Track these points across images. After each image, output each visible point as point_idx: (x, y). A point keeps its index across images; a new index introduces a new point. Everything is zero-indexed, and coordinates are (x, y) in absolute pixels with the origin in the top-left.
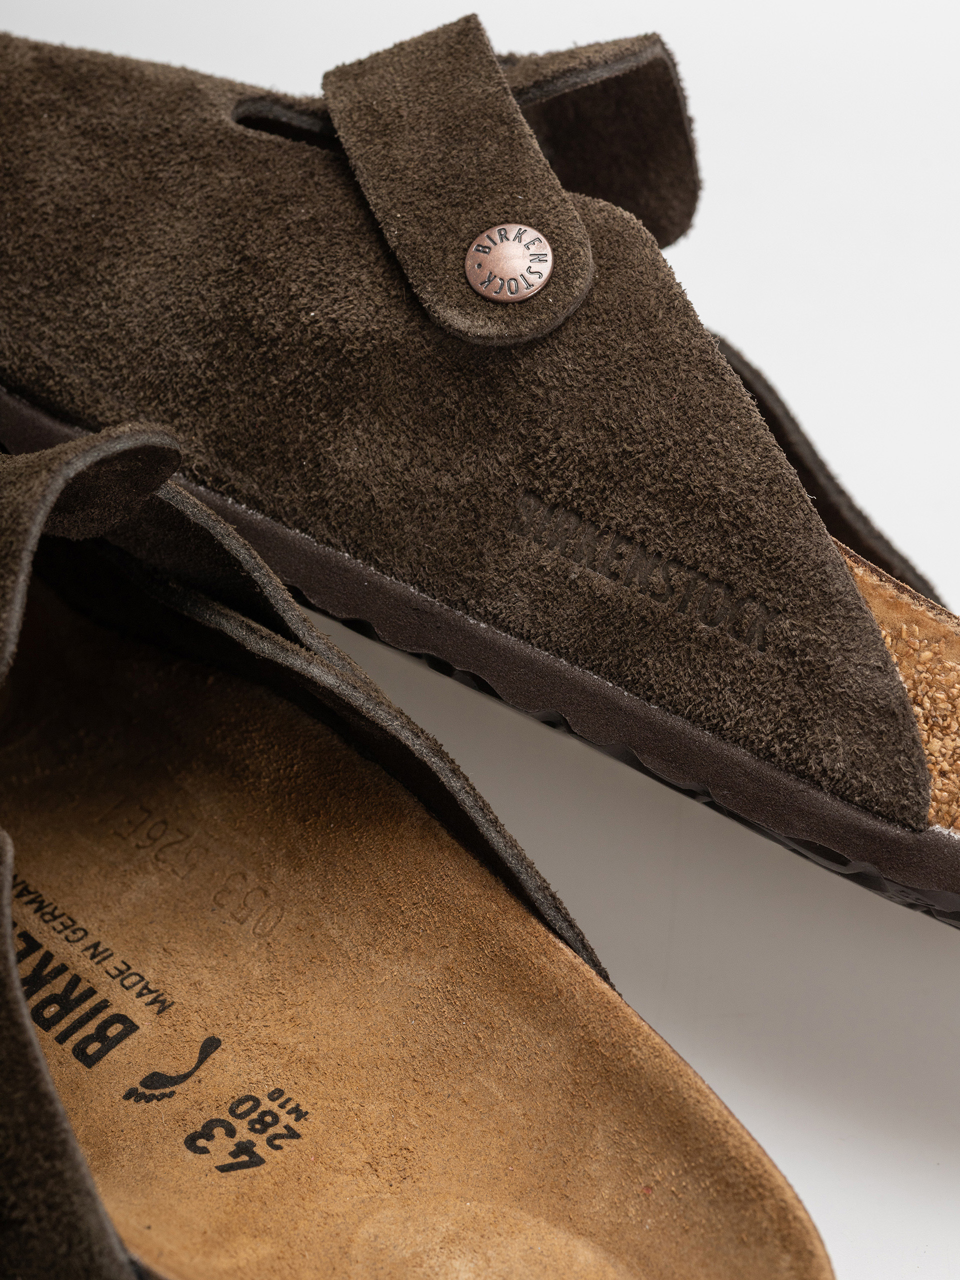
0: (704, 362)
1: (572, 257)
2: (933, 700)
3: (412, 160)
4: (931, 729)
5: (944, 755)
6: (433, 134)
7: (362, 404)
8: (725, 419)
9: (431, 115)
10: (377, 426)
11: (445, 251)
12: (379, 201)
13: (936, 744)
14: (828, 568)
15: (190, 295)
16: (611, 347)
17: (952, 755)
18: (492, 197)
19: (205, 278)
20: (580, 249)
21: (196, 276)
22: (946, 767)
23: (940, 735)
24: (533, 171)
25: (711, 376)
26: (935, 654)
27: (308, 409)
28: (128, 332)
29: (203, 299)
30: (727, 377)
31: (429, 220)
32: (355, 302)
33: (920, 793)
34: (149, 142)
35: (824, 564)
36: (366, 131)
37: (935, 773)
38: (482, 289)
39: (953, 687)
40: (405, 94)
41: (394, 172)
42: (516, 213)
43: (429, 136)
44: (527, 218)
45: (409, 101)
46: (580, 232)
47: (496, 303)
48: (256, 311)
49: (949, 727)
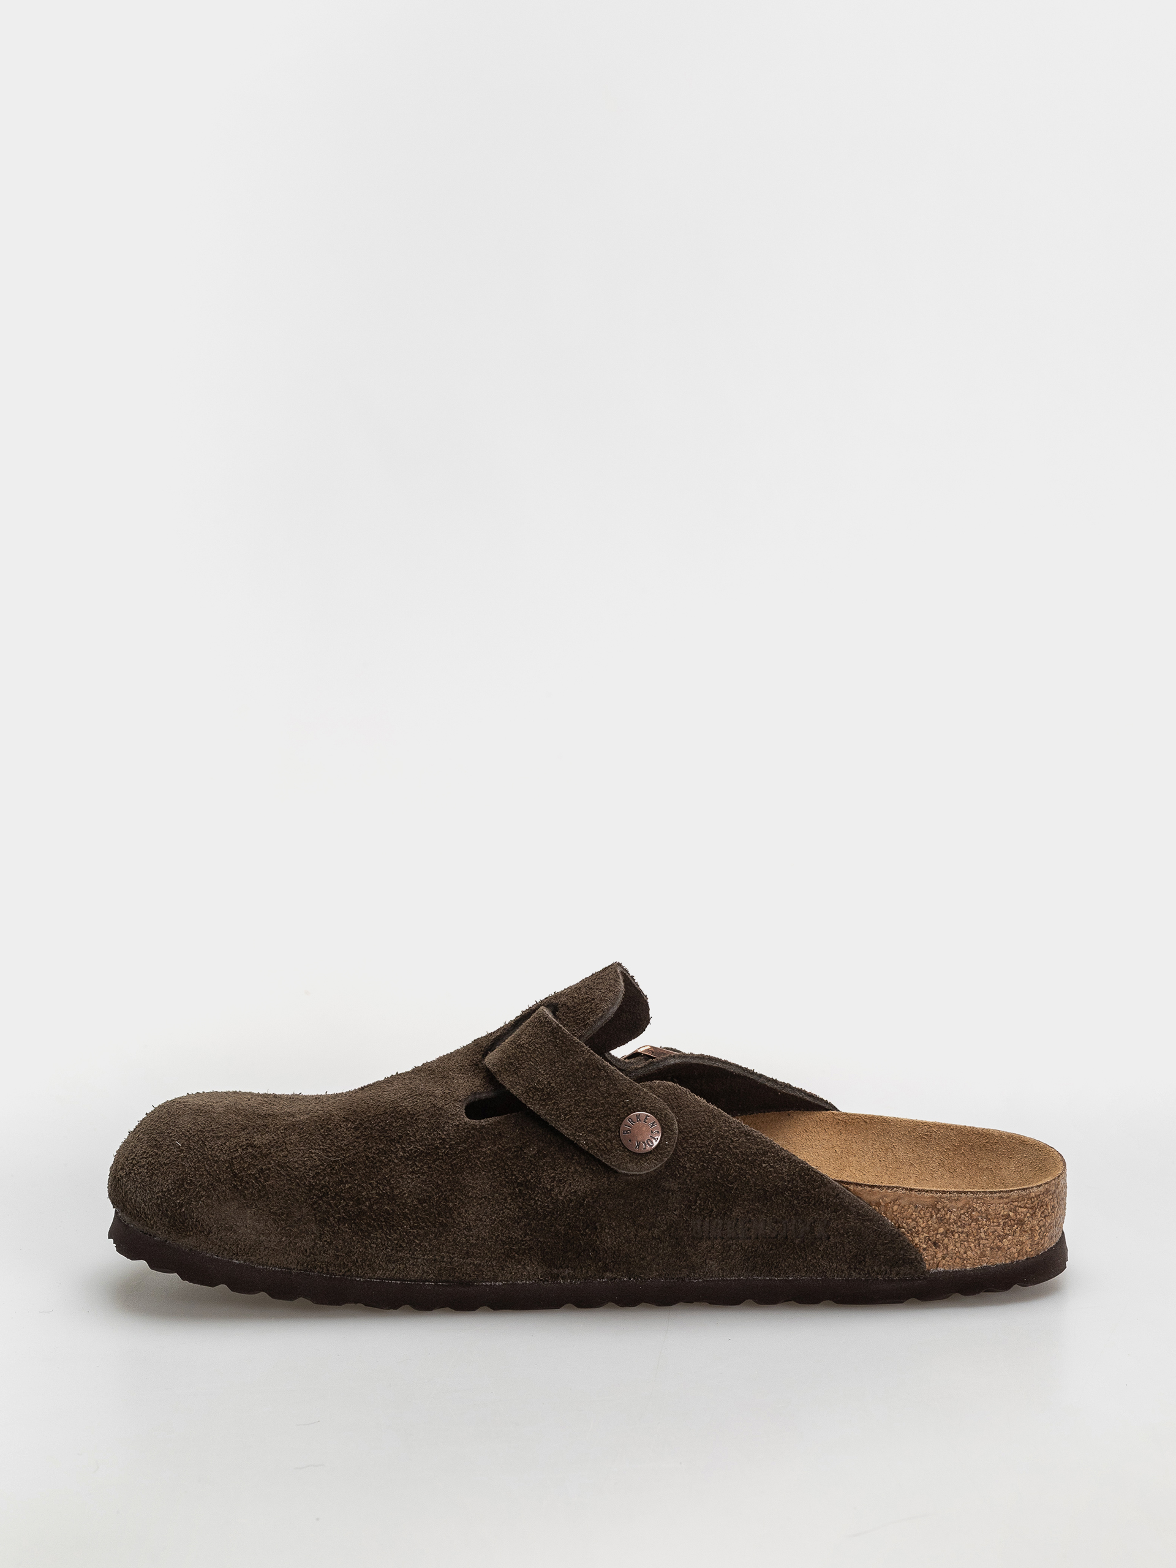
0: (742, 1132)
1: (665, 1116)
2: (907, 1224)
3: (571, 1105)
4: (912, 1234)
5: (922, 1242)
6: (573, 1089)
7: (603, 1219)
8: (765, 1153)
9: (566, 1080)
10: (614, 1224)
11: (609, 1140)
12: (568, 1131)
13: (917, 1240)
14: (841, 1195)
15: (502, 1210)
16: (701, 1147)
17: (925, 1241)
18: (616, 1107)
19: (505, 1199)
20: (666, 1111)
21: (500, 1201)
22: (925, 1246)
23: (916, 1235)
24: (626, 1086)
25: (749, 1137)
26: (899, 1205)
27: (580, 1231)
28: (482, 1238)
29: (510, 1210)
30: (755, 1134)
31: (595, 1130)
32: (580, 1180)
33: (921, 1264)
34: (439, 1149)
35: (838, 1195)
36: (541, 1100)
37: (922, 1251)
38: (637, 1151)
39: (912, 1215)
40: (547, 1074)
41: (566, 1115)
42: (630, 1109)
43: (571, 1091)
44: (635, 1108)
45: (551, 1077)
46: (661, 1104)
47: (646, 1153)
48: (537, 1204)
49: (918, 1230)
